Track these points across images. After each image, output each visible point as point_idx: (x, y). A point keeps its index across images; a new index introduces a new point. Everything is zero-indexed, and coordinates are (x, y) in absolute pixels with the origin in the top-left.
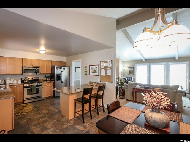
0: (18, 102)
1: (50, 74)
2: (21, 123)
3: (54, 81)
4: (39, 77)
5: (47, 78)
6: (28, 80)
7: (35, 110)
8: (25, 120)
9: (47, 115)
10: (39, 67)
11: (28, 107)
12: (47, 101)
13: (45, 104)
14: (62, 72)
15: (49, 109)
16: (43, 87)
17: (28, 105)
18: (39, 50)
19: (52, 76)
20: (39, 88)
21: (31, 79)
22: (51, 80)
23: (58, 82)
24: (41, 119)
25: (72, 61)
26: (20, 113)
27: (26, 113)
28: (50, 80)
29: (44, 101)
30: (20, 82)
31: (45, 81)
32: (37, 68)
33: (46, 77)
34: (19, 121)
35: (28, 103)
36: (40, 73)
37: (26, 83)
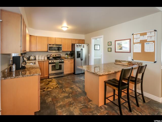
0: (44, 76)
1: (70, 52)
2: (47, 102)
3: (74, 58)
4: (61, 55)
5: (68, 55)
6: (52, 57)
7: (59, 87)
8: (51, 98)
9: (71, 95)
10: (61, 45)
11: (53, 83)
12: (69, 78)
13: (67, 81)
14: (82, 49)
15: (72, 88)
16: (64, 63)
17: (53, 80)
18: (62, 27)
19: (72, 54)
20: (61, 65)
21: (55, 56)
22: (72, 57)
23: (78, 60)
24: (66, 100)
25: (92, 38)
26: (46, 88)
27: (51, 89)
28: (70, 57)
29: (66, 77)
30: (46, 58)
31: (66, 58)
32: (60, 46)
33: (66, 54)
34: (46, 98)
35: (52, 78)
36: (62, 51)
37: (51, 59)
